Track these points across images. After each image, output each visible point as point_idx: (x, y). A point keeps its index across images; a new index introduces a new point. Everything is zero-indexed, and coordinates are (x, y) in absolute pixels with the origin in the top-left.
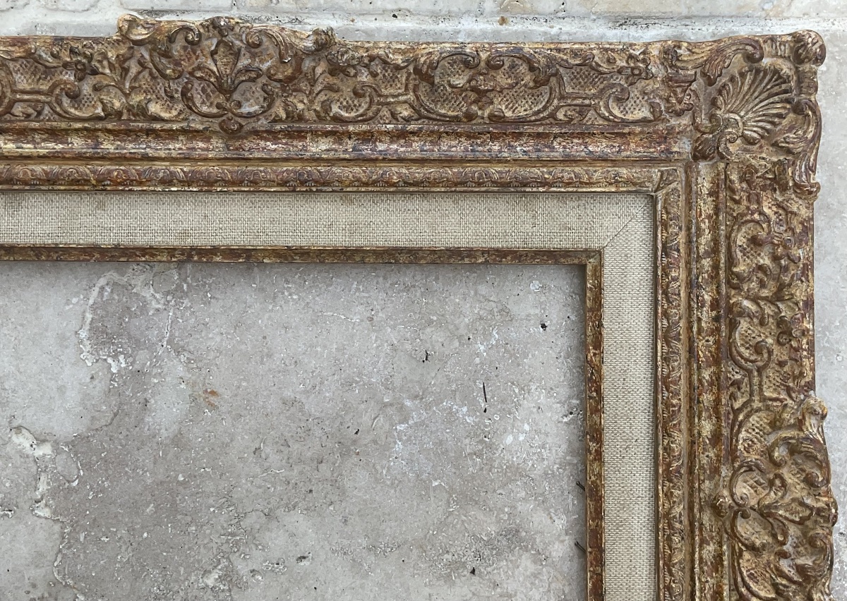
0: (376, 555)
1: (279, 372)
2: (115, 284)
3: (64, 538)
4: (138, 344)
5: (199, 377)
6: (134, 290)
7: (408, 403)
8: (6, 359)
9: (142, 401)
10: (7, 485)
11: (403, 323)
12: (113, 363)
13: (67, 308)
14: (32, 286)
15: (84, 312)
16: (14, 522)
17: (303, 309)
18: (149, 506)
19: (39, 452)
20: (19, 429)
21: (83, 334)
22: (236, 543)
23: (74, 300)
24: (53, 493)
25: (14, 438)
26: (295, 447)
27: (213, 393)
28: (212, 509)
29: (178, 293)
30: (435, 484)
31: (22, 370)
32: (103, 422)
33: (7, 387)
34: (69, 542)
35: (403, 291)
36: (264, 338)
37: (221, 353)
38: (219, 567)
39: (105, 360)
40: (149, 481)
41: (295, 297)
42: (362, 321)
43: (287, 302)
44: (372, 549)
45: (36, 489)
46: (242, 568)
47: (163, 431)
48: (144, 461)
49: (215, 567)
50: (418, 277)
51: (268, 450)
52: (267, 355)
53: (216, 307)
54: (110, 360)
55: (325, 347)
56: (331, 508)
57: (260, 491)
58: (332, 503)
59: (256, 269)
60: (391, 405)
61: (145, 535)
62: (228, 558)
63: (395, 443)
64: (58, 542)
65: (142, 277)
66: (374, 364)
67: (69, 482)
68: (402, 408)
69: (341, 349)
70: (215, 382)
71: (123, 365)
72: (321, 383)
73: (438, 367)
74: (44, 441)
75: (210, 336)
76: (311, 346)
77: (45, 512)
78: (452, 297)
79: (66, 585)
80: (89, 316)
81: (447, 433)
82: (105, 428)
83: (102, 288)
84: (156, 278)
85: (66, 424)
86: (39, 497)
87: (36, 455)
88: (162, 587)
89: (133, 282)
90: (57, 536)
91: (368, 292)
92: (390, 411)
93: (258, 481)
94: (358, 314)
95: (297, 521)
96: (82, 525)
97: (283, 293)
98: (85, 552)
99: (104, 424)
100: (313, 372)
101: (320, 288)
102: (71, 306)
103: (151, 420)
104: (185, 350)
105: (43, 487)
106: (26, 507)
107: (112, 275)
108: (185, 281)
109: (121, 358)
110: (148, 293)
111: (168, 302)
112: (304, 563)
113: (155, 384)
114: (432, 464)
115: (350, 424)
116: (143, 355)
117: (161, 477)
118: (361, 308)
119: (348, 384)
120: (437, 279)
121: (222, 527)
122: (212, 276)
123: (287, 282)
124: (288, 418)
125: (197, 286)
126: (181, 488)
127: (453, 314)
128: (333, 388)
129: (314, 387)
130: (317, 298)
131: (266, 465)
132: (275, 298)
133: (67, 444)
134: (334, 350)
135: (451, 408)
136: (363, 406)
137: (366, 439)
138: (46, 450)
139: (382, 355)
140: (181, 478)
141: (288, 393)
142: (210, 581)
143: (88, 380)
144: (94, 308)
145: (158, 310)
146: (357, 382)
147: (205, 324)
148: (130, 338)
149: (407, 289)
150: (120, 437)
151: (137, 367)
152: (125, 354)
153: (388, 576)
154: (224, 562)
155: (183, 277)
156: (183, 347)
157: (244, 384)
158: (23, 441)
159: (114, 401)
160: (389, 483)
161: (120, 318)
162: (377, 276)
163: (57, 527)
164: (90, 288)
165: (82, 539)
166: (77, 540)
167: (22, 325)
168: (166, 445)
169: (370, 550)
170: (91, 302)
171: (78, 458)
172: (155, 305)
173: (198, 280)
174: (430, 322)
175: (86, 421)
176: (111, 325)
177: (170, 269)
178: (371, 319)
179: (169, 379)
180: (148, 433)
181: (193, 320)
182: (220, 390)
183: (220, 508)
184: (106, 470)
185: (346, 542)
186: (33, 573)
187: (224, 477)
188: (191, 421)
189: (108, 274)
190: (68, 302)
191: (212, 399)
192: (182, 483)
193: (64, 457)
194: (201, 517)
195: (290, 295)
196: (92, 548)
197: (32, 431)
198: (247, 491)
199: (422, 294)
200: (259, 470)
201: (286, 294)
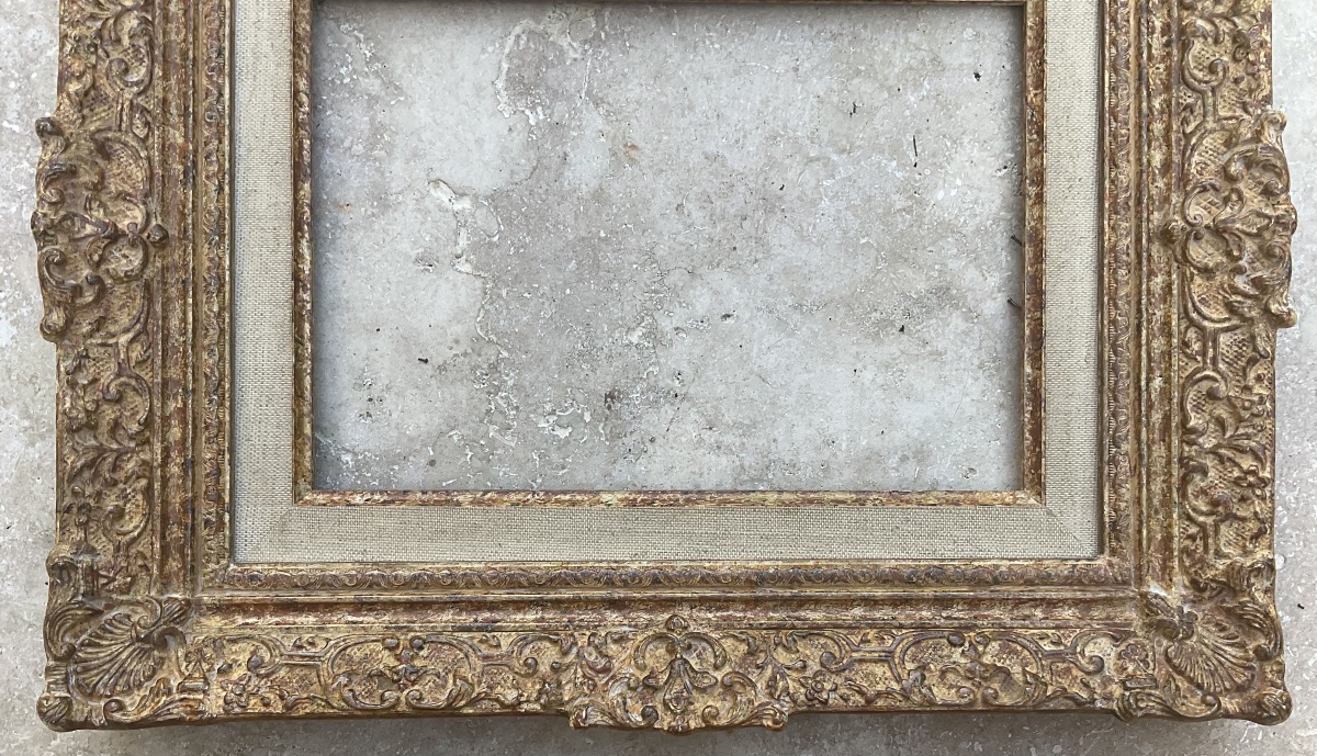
0: (802, 313)
1: (701, 125)
2: (531, 32)
3: (486, 293)
4: (555, 95)
5: (618, 130)
6: (551, 39)
7: (835, 157)
8: (422, 110)
9: (561, 154)
10: (427, 239)
11: (830, 73)
12: (531, 116)
13: (483, 57)
14: (447, 34)
15: (500, 61)
16: (435, 277)
17: (725, 58)
18: (570, 262)
19: (458, 206)
20: (437, 182)
21: (500, 85)
22: (661, 301)
23: (490, 49)
24: (474, 247)
25: (432, 191)
26: (718, 203)
27: (633, 147)
28: (635, 266)
29: (594, 40)
30: (863, 241)
31: (439, 121)
32: (522, 176)
33: (424, 139)
34: (491, 298)
35: (829, 39)
36: (686, 89)
37: (640, 105)
38: (643, 324)
39: (523, 112)
40: (571, 237)
41: (717, 46)
42: (787, 71)
43: (708, 51)
44: (798, 307)
45: (456, 243)
46: (666, 325)
47: (583, 186)
48: (564, 216)
49: (639, 324)
50: (846, 25)
51: (690, 206)
52: (689, 108)
53: (635, 56)
54: (528, 112)
55: (748, 99)
56: (756, 266)
57: (683, 248)
58: (756, 260)
59: (676, 17)
60: (818, 159)
61: (568, 291)
62: (652, 316)
63: (822, 199)
64: (480, 298)
65: (559, 25)
66: (800, 117)
67: (489, 236)
68: (827, 162)
69: (765, 102)
70: (636, 137)
71: (541, 117)
72: (745, 137)
73: (866, 120)
74: (463, 195)
75: (629, 87)
76: (735, 98)
77: (467, 268)
78: (881, 46)
79: (490, 341)
80: (505, 66)
81: (876, 189)
82: (525, 183)
83: (518, 37)
84: (573, 26)
85: (486, 180)
86: (460, 252)
87: (456, 209)
88: (585, 343)
89: (549, 31)
90: (479, 292)
91: (792, 41)
92: (816, 166)
93: (680, 238)
94: (782, 64)
95: (721, 278)
96: (504, 281)
97: (704, 42)
98: (507, 308)
99: (524, 177)
100: (736, 125)
101: (743, 37)
102: (487, 55)
103: (570, 174)
104: (603, 102)
105: (463, 242)
106: (447, 262)
107: (527, 23)
108: (603, 28)
109: (539, 109)
110: (565, 42)
111: (586, 51)
112: (729, 321)
113: (574, 137)
114: (859, 221)
115: (774, 180)
116: (561, 107)
117: (583, 233)
118: (786, 58)
119: (773, 138)
120: (865, 27)
121: (646, 285)
122: (630, 24)
123: (709, 30)
124: (711, 173)
125: (616, 34)
126: (603, 245)
127: (882, 63)
128: (757, 141)
129: (737, 142)
130: (740, 48)
131: (689, 222)
132: (696, 47)
133: (486, 199)
134: (757, 102)
135: (879, 163)
136: (787, 161)
137: (791, 194)
138: (465, 204)
139: (808, 107)
140: (602, 234)
141: (711, 148)
142: (634, 338)
143: (506, 132)
144: (510, 57)
145: (575, 60)
146: (782, 136)
147: (624, 75)
148: (548, 88)
149: (834, 37)
150: (541, 191)
151: (556, 119)
152: (543, 106)
153: (815, 335)
154: (648, 320)
155: (601, 24)
156: (601, 99)
157: (665, 138)
158: (442, 195)
159: (532, 154)
160: (814, 240)
161: (537, 68)
162: (802, 24)
163: (478, 283)
164: (506, 36)
165: (504, 295)
166: (500, 296)
167: (437, 74)
168: (587, 200)
169: (796, 308)
170: (507, 51)
171: (498, 213)
172: (572, 54)
173: (615, 29)
174: (858, 73)
175: (505, 174)
176: (528, 74)
177: (587, 16)
178: (796, 70)
179: (588, 132)
180: (568, 188)
181: (612, 70)
182: (641, 144)
183: (643, 265)
184: (527, 226)
185: (771, 300)
186: (458, 329)
187: (646, 234)
188: (612, 175)
189: (524, 22)
190: (484, 50)
191: (633, 153)
192: (605, 240)
193: (485, 211)
194: (623, 274)
195: (712, 44)
196: (514, 305)
197: (451, 184)
198: (669, 247)
199: (850, 43)
200: (681, 227)
201: (707, 42)
